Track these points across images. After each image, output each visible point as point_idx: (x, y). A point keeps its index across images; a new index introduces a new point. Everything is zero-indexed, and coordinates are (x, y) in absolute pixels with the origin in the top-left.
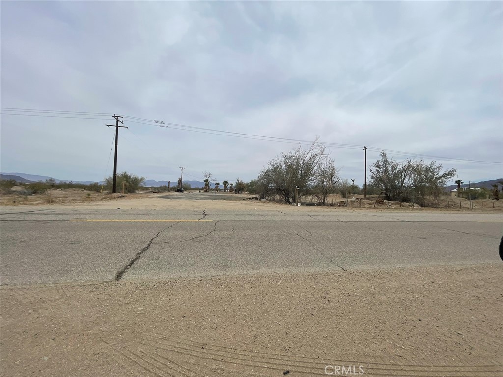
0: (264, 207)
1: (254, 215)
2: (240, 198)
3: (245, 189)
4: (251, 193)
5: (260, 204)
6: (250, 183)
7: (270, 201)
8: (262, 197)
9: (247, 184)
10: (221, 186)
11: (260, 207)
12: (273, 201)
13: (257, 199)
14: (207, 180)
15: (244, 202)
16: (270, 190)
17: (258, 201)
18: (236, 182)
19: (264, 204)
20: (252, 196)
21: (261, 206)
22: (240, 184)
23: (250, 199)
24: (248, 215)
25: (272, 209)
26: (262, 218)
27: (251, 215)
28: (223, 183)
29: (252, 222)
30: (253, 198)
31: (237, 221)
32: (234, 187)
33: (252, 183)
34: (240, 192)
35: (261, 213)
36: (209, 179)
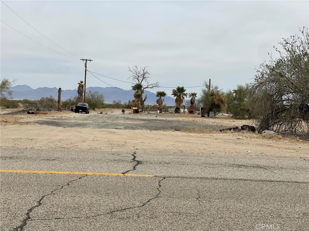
0: (269, 148)
1: (246, 166)
2: (211, 126)
3: (225, 107)
4: (237, 115)
5: (260, 141)
6: (235, 91)
7: (284, 134)
8: (265, 126)
9: (229, 95)
10: (170, 100)
11: (259, 148)
12: (292, 134)
13: (252, 129)
14: (138, 87)
15: (221, 135)
16: (284, 109)
17: (254, 135)
18: (204, 92)
19: (270, 141)
20: (240, 123)
21: (262, 145)
22: (212, 95)
23: (236, 129)
24: (233, 165)
25: (288, 155)
26: (264, 175)
27: (239, 166)
28: (175, 94)
29: (242, 183)
30: (243, 128)
31: (207, 178)
32: (200, 101)
33: (240, 92)
34: (211, 114)
35: (262, 163)
36: (144, 84)
